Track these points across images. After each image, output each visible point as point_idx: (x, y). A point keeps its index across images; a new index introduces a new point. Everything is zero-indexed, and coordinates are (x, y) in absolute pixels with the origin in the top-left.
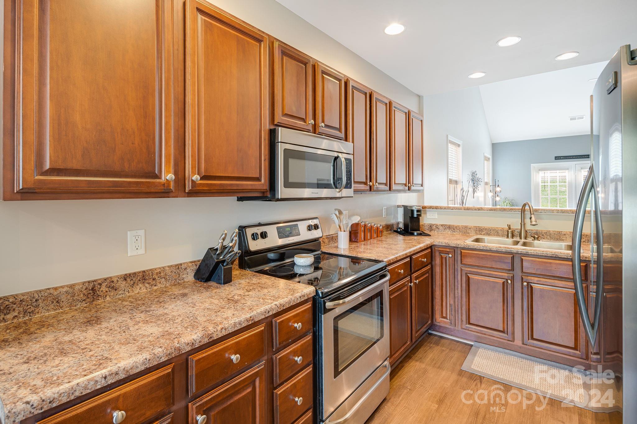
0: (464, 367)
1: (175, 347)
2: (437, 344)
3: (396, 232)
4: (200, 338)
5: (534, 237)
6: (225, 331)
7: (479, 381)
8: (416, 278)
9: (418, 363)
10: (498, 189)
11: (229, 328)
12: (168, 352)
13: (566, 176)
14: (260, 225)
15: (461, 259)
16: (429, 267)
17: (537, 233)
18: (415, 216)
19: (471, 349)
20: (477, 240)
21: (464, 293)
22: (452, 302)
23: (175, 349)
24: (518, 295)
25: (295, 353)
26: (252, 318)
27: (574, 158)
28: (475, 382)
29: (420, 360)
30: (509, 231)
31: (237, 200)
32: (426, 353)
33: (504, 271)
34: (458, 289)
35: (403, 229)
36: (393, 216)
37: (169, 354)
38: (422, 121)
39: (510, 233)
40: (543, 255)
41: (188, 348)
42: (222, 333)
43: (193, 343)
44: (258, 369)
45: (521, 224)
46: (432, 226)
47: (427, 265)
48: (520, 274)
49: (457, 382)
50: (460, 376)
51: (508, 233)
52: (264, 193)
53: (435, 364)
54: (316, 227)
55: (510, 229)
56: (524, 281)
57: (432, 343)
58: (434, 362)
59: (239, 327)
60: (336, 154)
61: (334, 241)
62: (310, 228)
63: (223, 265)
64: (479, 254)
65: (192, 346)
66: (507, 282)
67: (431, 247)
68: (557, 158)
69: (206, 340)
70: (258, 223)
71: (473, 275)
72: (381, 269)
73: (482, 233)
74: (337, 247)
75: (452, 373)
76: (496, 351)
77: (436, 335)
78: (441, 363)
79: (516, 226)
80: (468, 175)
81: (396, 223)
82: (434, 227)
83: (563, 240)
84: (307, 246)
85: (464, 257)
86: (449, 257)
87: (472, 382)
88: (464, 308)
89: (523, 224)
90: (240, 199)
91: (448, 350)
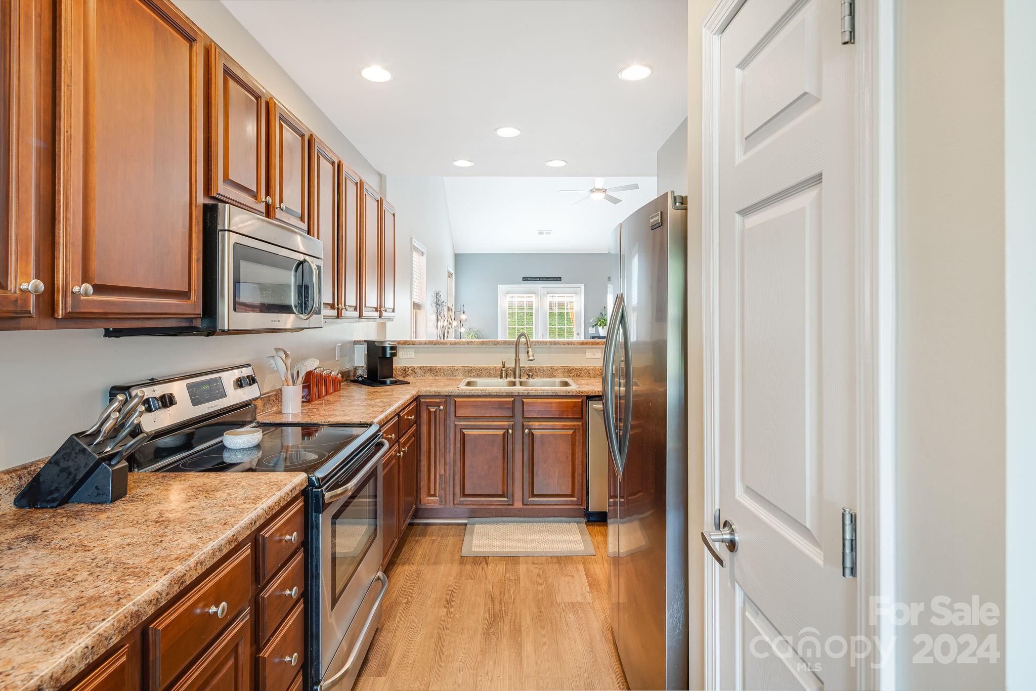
0: (465, 552)
1: (132, 613)
2: (424, 534)
3: (355, 382)
4: (168, 587)
5: (529, 375)
6: (201, 566)
7: (484, 563)
8: (404, 444)
9: (406, 567)
10: (463, 317)
11: (207, 560)
12: (122, 625)
13: (532, 302)
14: (153, 382)
15: (455, 411)
16: (414, 428)
17: (530, 370)
18: (388, 356)
19: (465, 528)
20: (469, 384)
21: (458, 456)
22: (442, 472)
23: (132, 617)
24: (518, 447)
25: (285, 585)
26: (235, 537)
27: (541, 281)
28: (481, 566)
29: (407, 561)
30: (503, 369)
31: (105, 336)
32: (413, 550)
33: (504, 420)
34: (450, 452)
35: (366, 376)
36: (348, 358)
37: (124, 627)
38: (394, 215)
39: (503, 372)
40: (544, 394)
41: (151, 610)
42: (197, 571)
43: (157, 600)
44: (242, 624)
45: (516, 360)
46: (407, 369)
47: (412, 426)
48: (521, 420)
49: (460, 573)
50: (463, 564)
51: (502, 373)
52: (191, 320)
53: (429, 560)
54: (252, 380)
55: (504, 367)
56: (525, 428)
57: (417, 534)
58: (427, 558)
59: (219, 556)
60: (301, 257)
61: (271, 404)
62: (239, 383)
63: (109, 465)
64: (476, 402)
65: (155, 605)
66: (508, 432)
67: (417, 399)
68: (525, 279)
69: (176, 589)
70: (149, 380)
71: (469, 430)
72: (375, 436)
73: (472, 375)
74: (280, 413)
75: (452, 564)
76: (494, 522)
77: (419, 524)
78: (436, 557)
79: (511, 364)
80: (432, 296)
81: (352, 368)
82: (410, 371)
83: (555, 376)
84: (232, 416)
85: (458, 408)
86: (440, 410)
87: (478, 567)
88: (458, 477)
89: (517, 360)
90: (108, 333)
91: (439, 539)
